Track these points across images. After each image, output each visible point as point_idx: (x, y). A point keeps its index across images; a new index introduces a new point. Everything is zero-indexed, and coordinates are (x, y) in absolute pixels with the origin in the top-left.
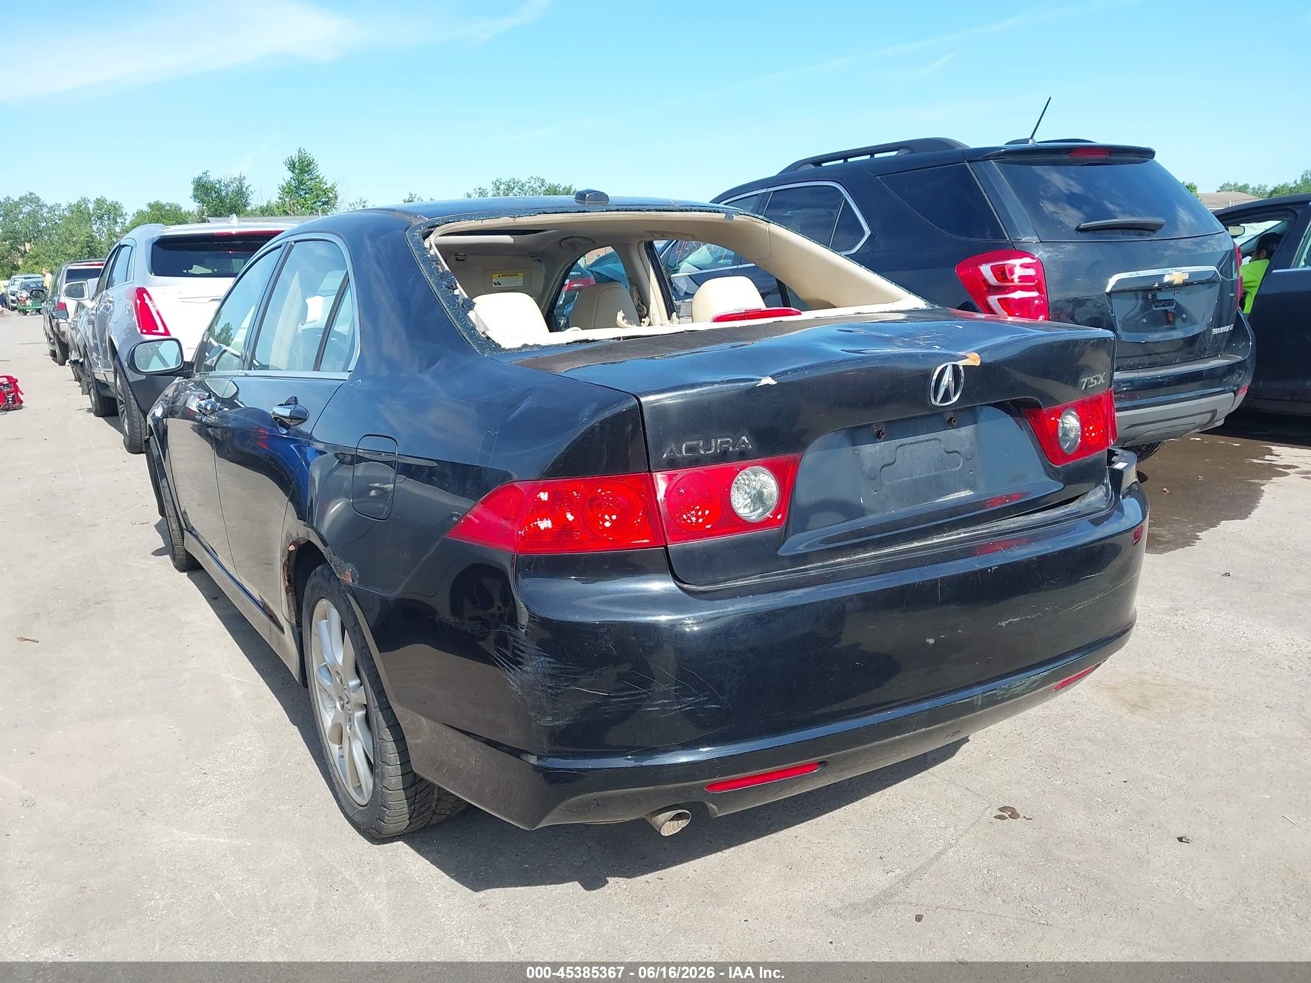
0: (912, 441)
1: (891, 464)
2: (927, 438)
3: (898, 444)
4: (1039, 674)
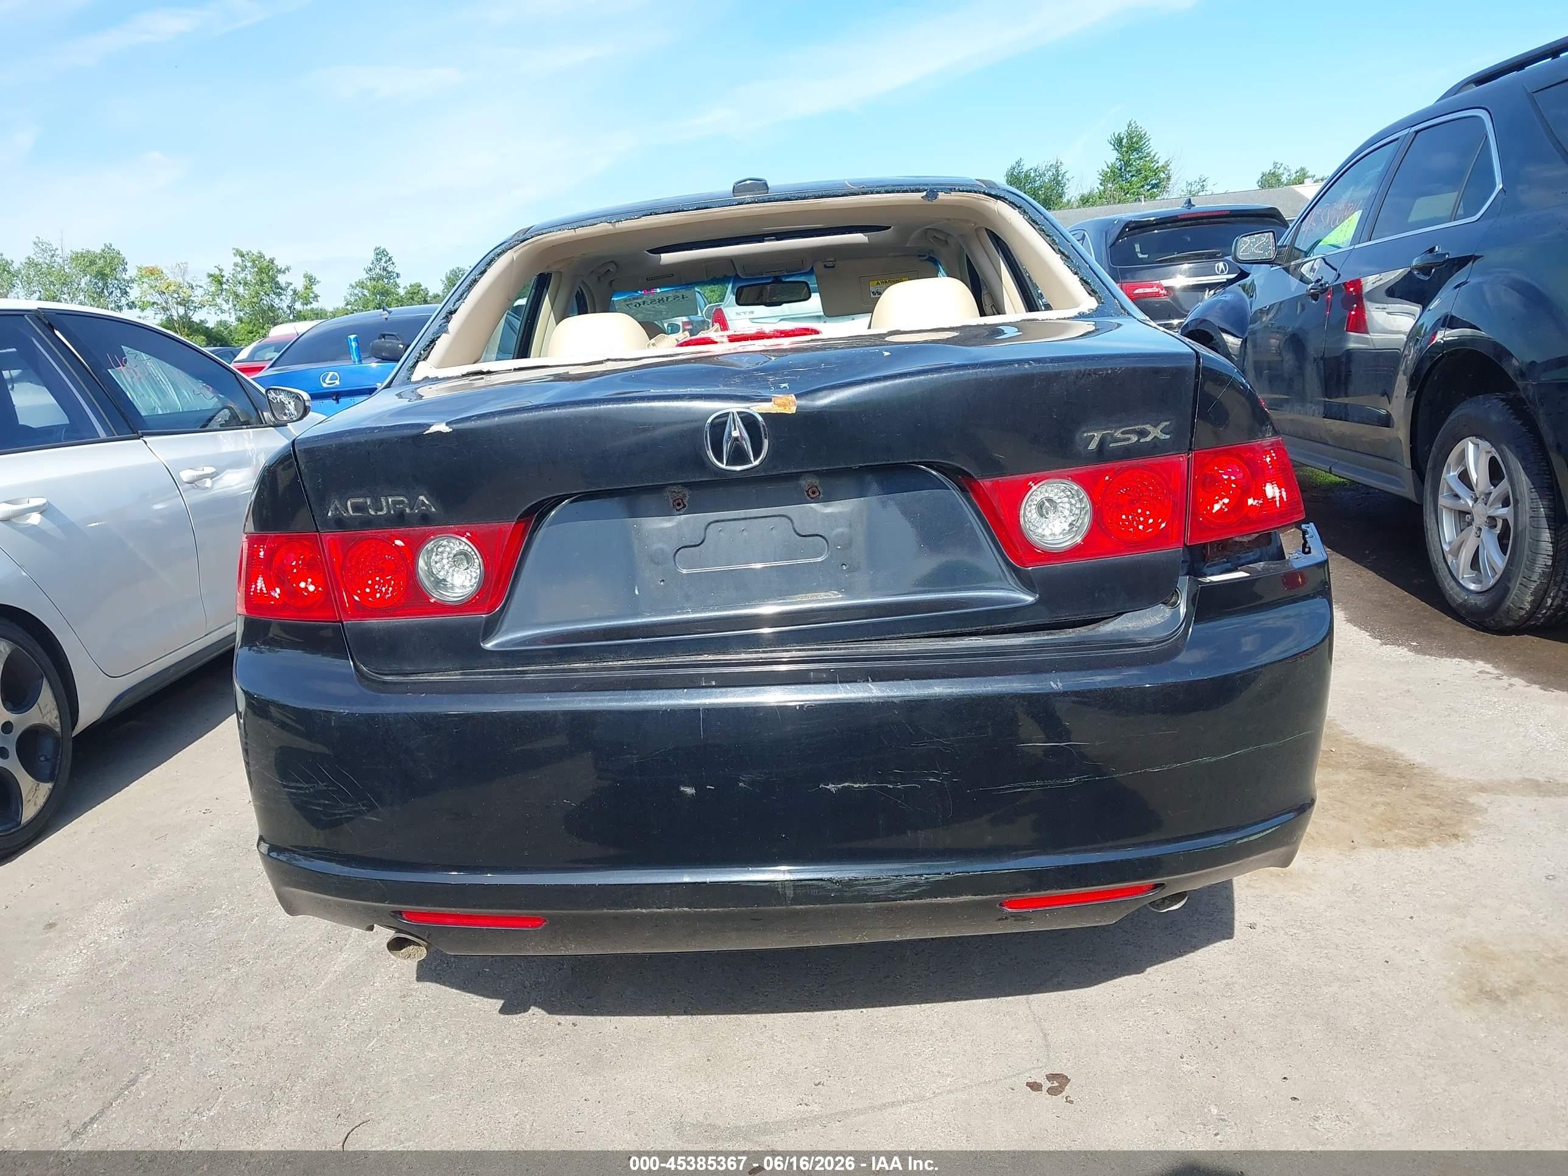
0: (737, 516)
1: (695, 546)
2: (766, 514)
3: (711, 520)
4: (921, 875)
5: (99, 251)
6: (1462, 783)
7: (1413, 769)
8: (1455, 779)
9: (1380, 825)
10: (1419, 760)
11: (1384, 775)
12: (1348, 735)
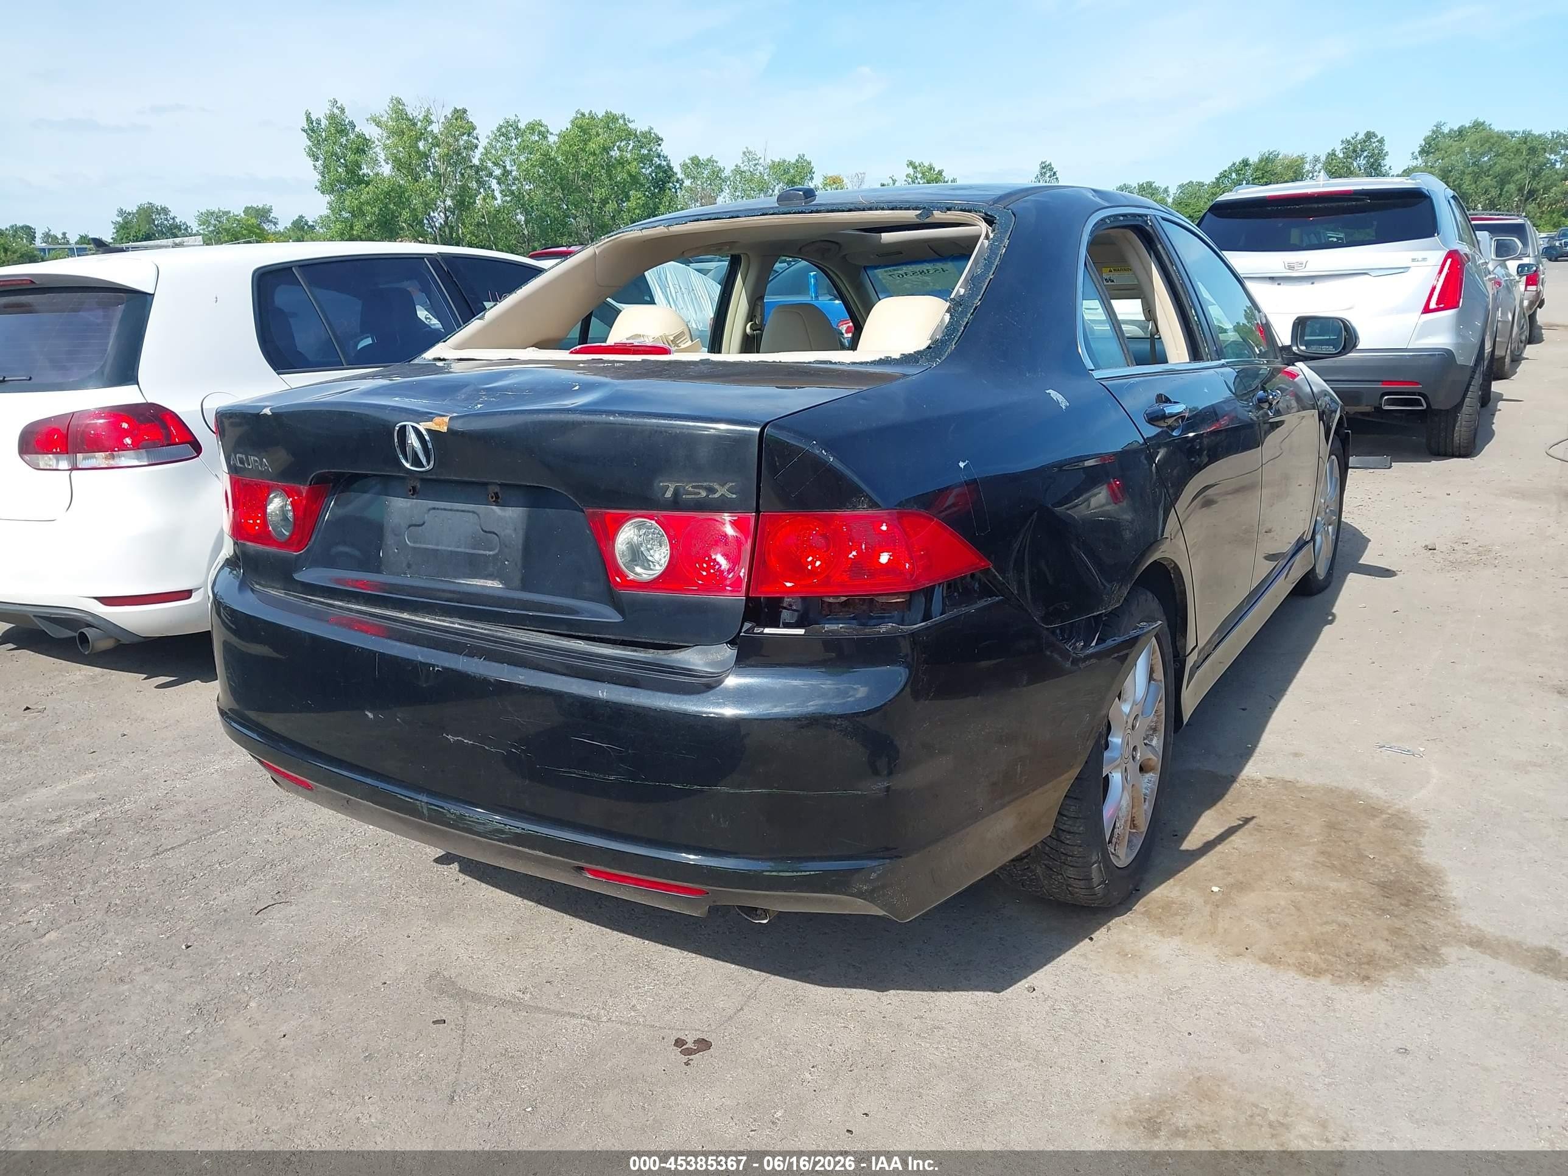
0: (446, 508)
1: (419, 526)
2: (463, 509)
3: (430, 506)
4: (506, 825)
5: (793, 161)
6: (1464, 931)
7: (1433, 900)
8: (1464, 924)
9: (1302, 943)
10: (1454, 894)
11: (1388, 897)
12: (1417, 847)
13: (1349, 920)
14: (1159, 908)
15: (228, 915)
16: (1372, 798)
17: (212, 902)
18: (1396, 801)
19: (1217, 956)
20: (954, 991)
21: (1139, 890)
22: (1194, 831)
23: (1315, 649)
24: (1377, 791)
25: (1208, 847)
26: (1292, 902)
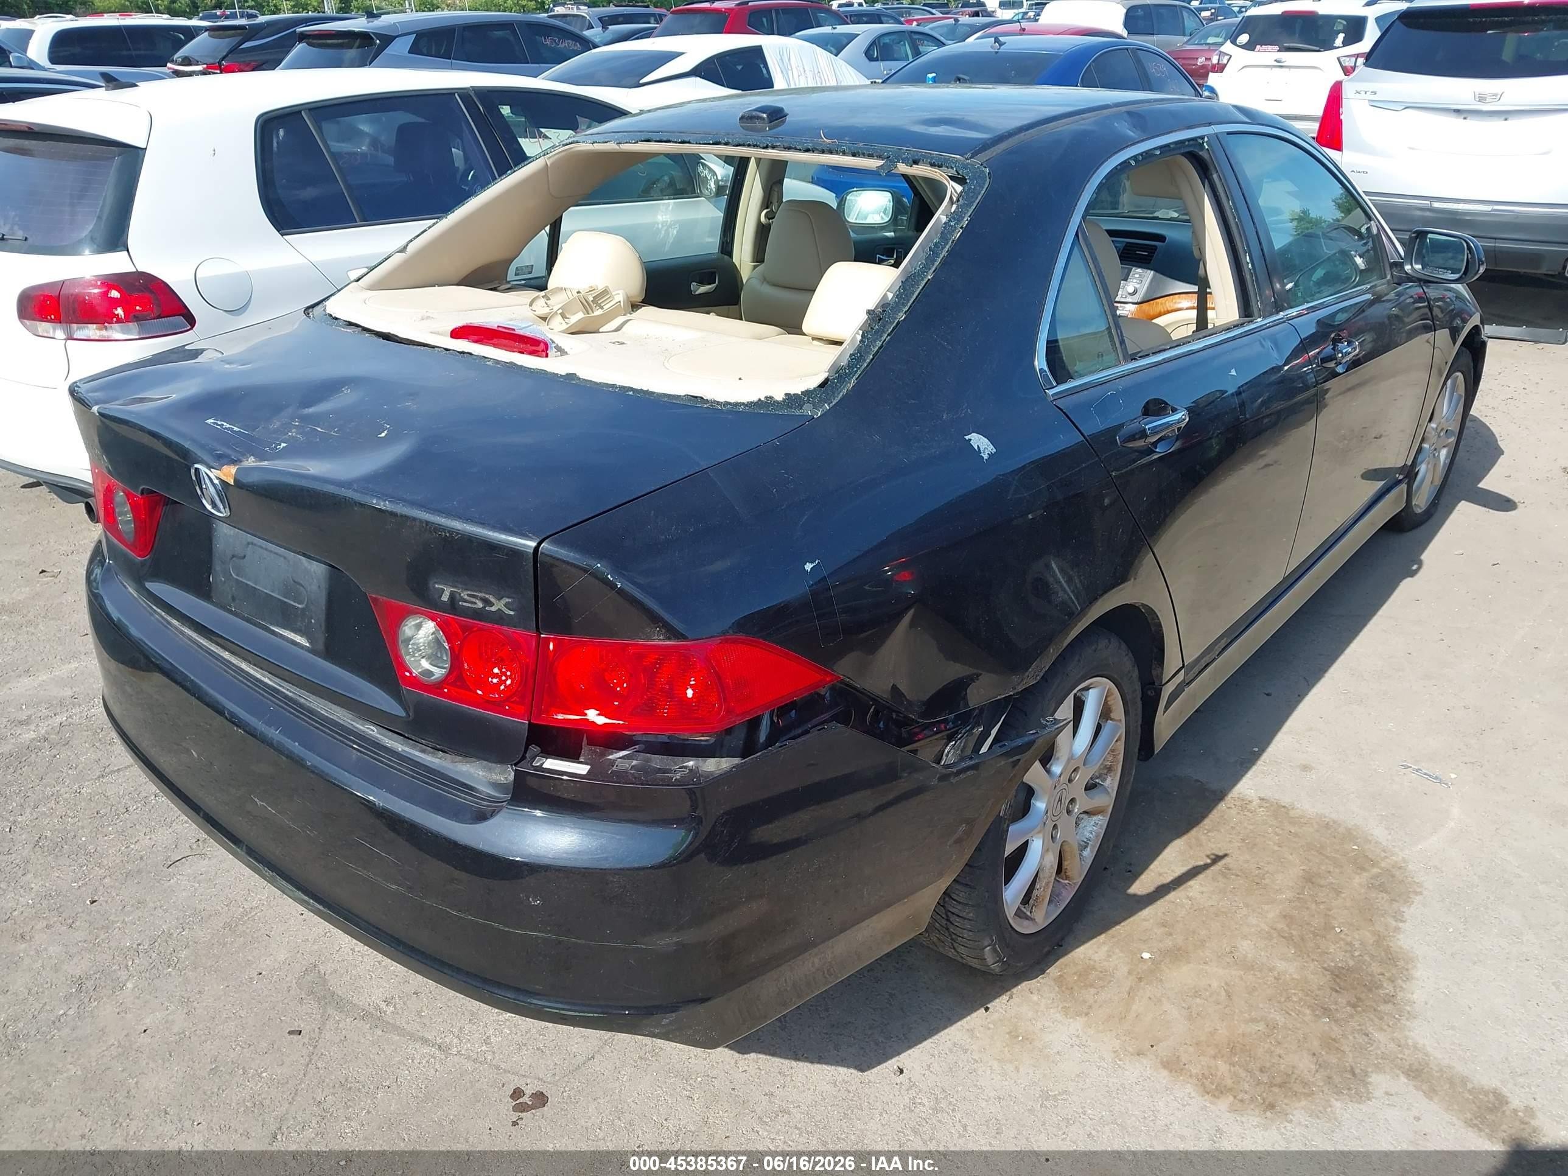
1: (242, 557)
6: (1407, 1052)
7: (1386, 1002)
8: (1410, 1042)
9: (1217, 1046)
10: (1415, 996)
11: (1337, 991)
12: (1396, 921)
13: (1280, 1019)
14: (1075, 973)
15: (143, 864)
16: (1370, 842)
17: (132, 846)
18: (1397, 849)
19: (1115, 1052)
20: (819, 1063)
21: (1061, 946)
22: (1152, 867)
23: (1380, 612)
24: (1379, 833)
25: (1162, 891)
26: (1226, 984)
